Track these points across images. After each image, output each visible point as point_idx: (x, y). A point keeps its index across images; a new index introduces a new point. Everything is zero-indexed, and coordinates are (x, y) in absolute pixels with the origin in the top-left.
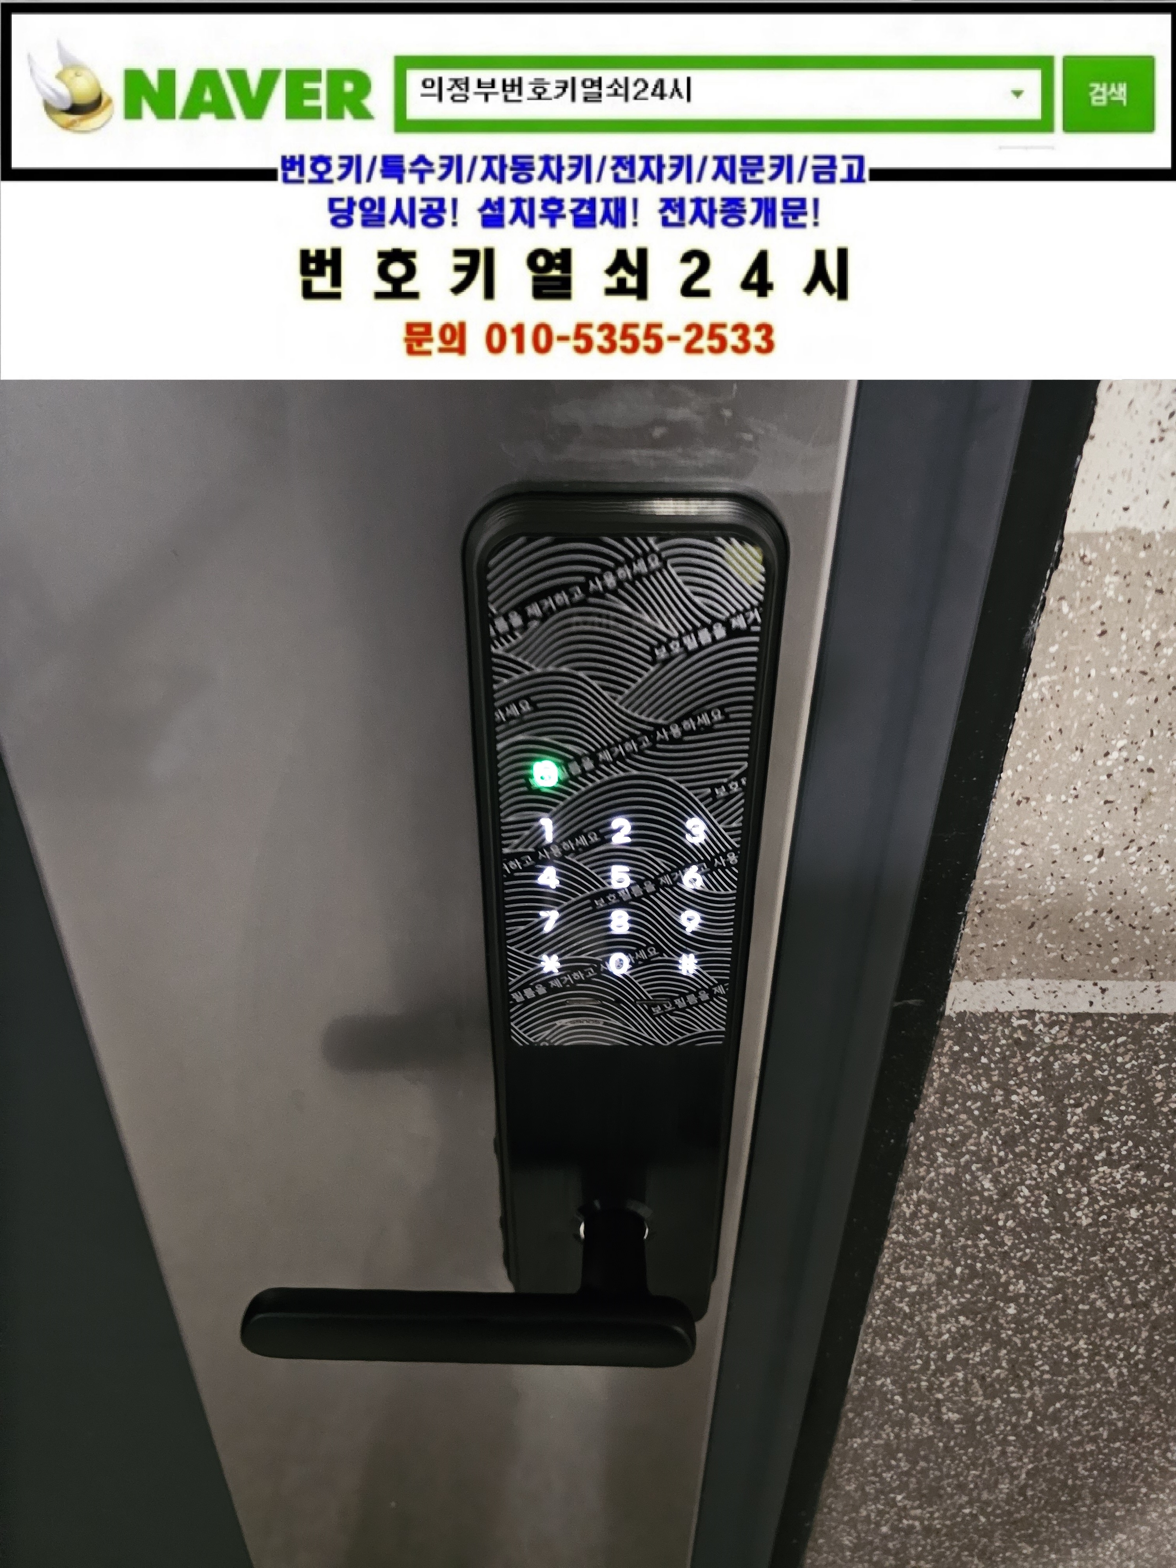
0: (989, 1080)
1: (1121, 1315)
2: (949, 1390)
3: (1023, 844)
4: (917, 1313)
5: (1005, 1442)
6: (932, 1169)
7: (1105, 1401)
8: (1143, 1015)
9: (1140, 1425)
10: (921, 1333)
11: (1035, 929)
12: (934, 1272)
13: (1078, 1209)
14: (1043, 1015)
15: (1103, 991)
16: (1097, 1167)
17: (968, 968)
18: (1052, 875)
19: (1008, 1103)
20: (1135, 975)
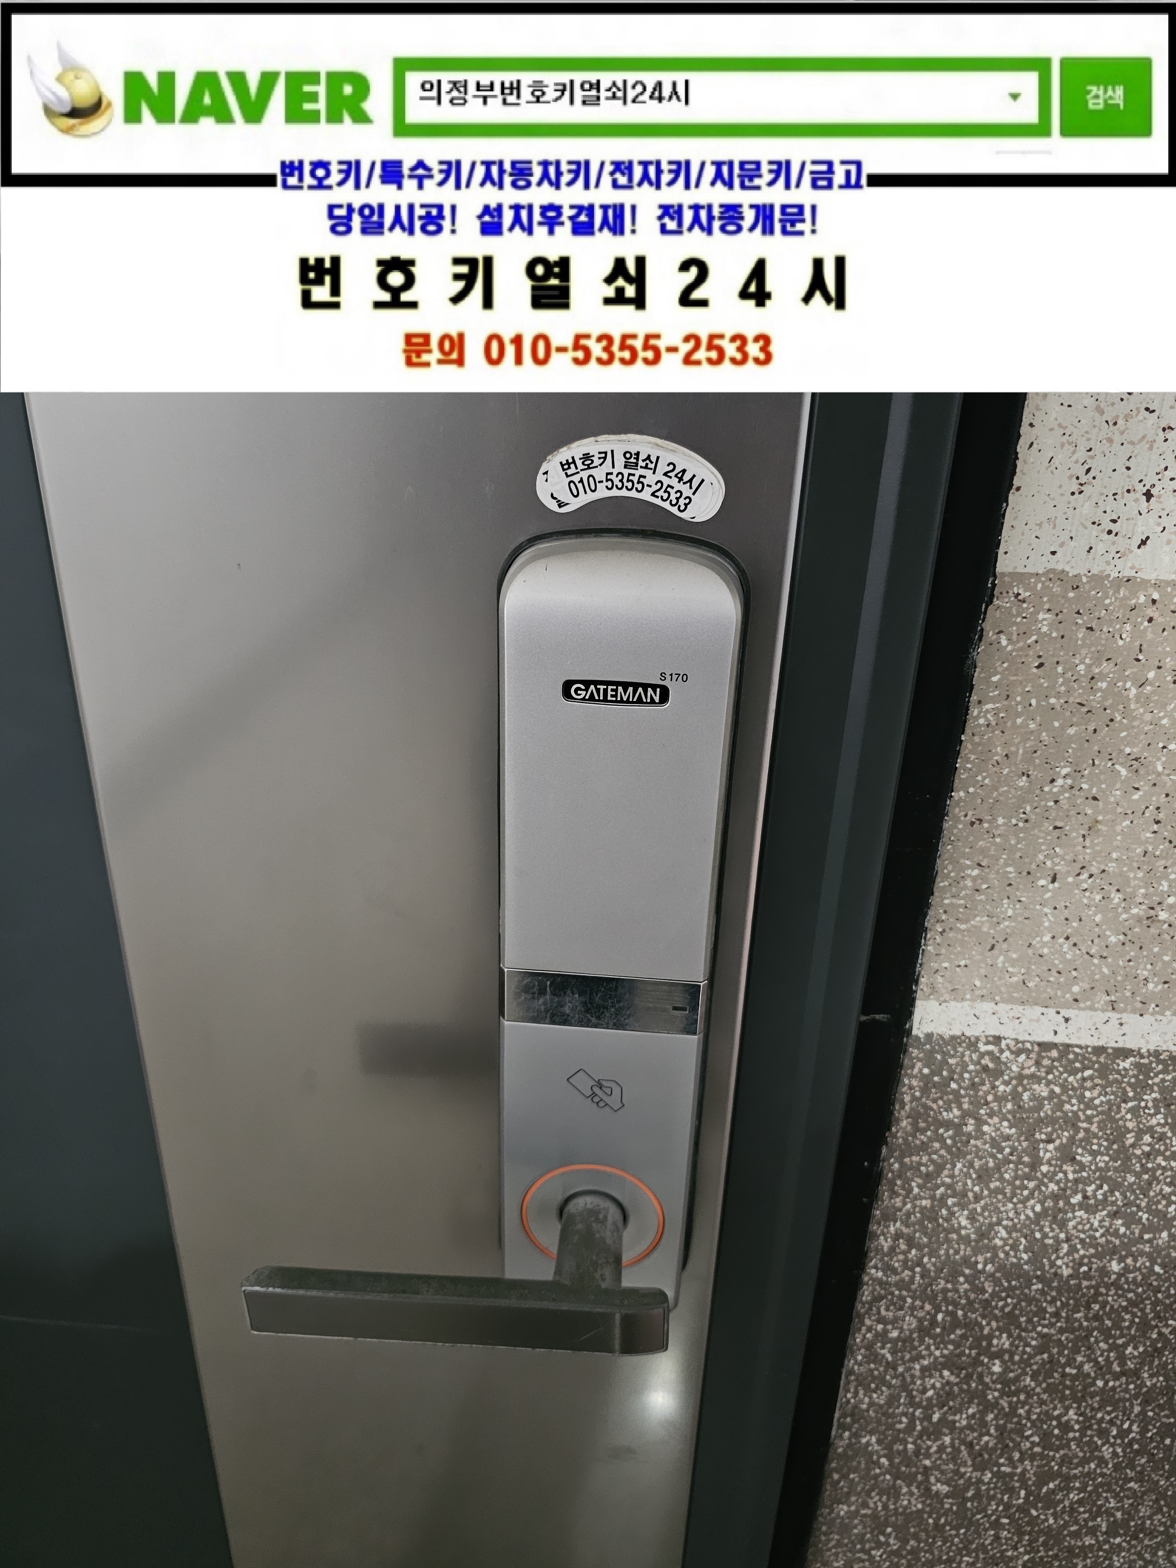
0: (960, 1108)
1: (1111, 1384)
2: (936, 1456)
3: (979, 865)
4: (900, 1362)
5: (996, 1525)
6: (908, 1200)
7: (1101, 1485)
8: (1108, 1048)
9: (1140, 1518)
10: (904, 1387)
11: (995, 952)
12: (915, 1317)
13: (1058, 1258)
14: (1008, 1041)
15: (1067, 1020)
16: (1074, 1211)
17: (933, 987)
18: (1008, 898)
19: (980, 1134)
20: (1096, 1005)
